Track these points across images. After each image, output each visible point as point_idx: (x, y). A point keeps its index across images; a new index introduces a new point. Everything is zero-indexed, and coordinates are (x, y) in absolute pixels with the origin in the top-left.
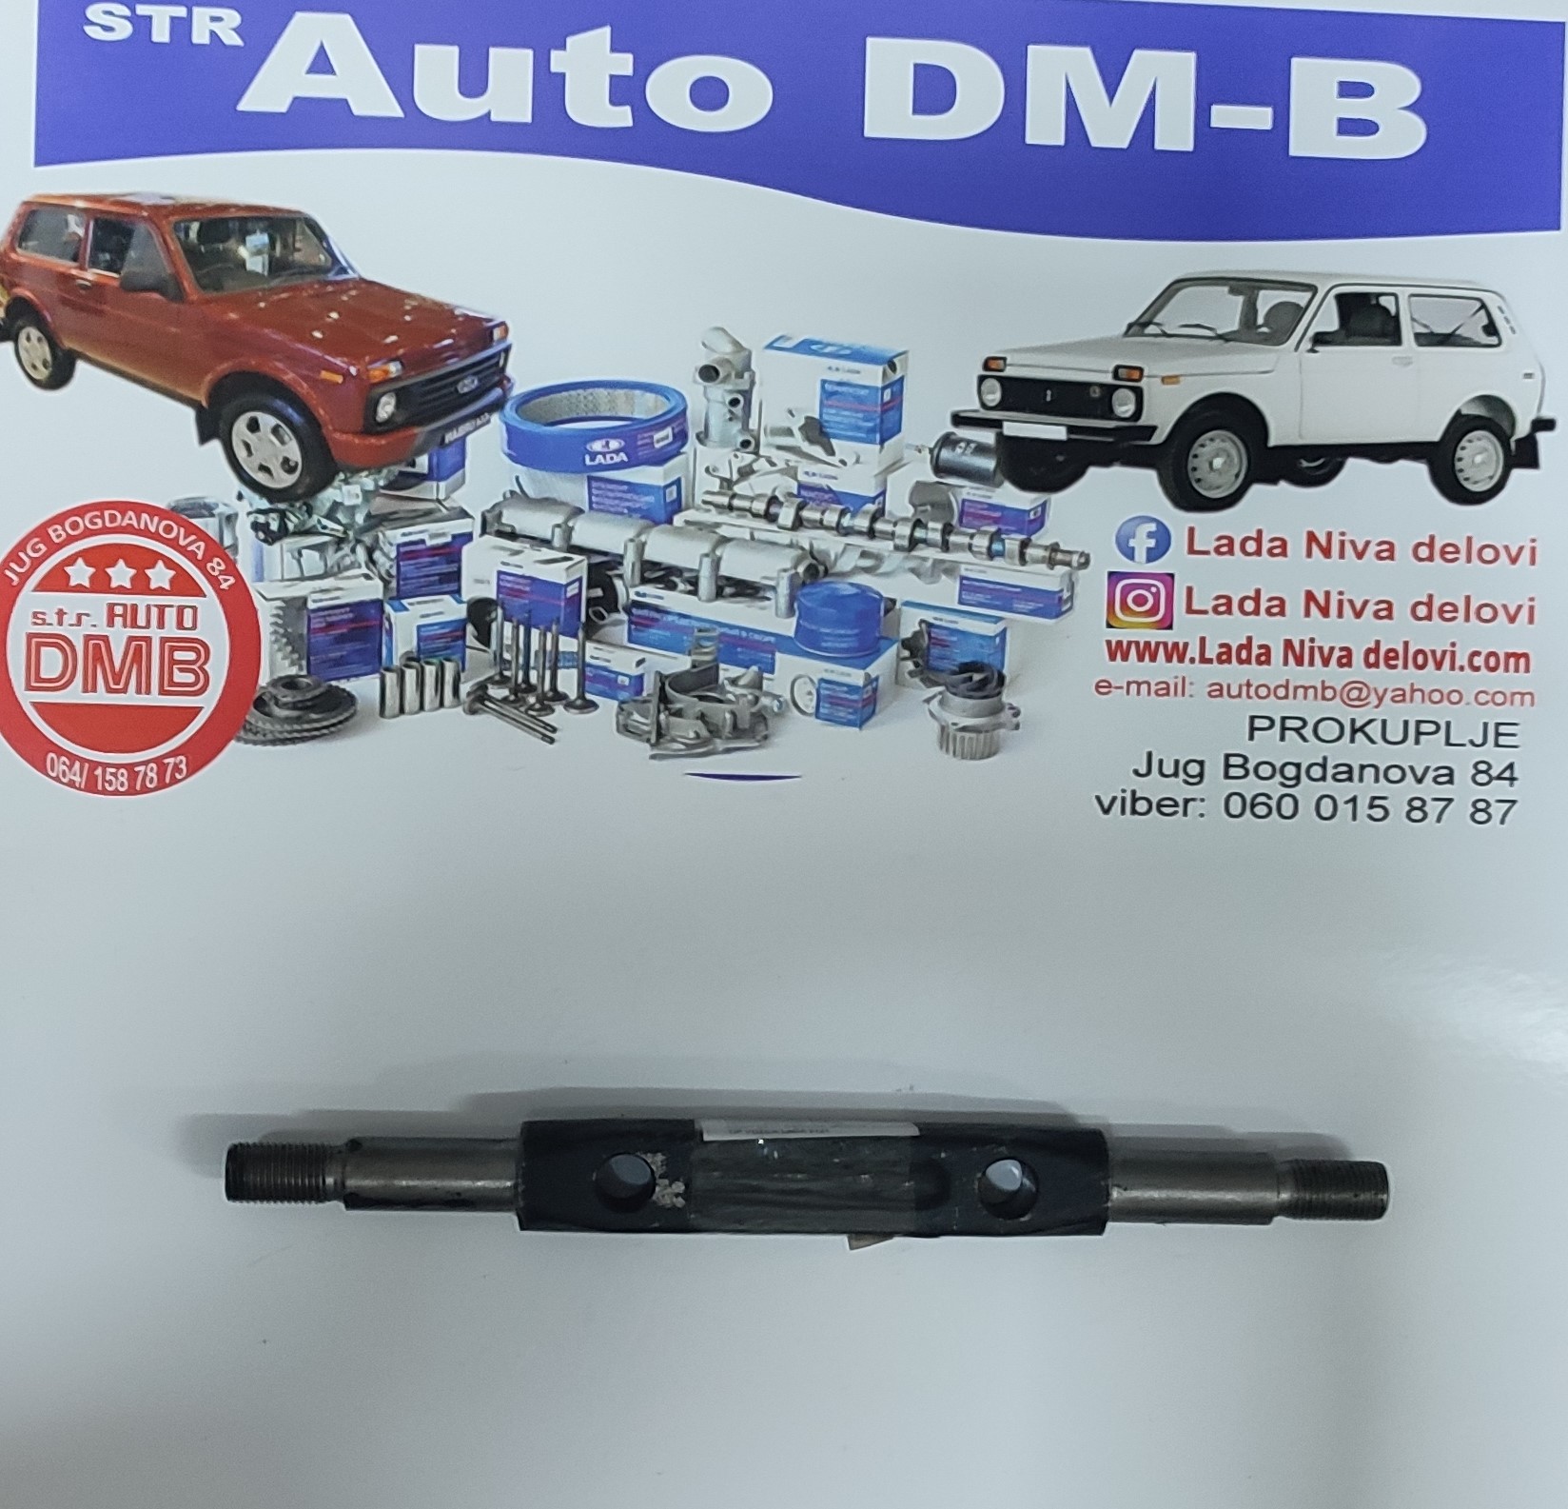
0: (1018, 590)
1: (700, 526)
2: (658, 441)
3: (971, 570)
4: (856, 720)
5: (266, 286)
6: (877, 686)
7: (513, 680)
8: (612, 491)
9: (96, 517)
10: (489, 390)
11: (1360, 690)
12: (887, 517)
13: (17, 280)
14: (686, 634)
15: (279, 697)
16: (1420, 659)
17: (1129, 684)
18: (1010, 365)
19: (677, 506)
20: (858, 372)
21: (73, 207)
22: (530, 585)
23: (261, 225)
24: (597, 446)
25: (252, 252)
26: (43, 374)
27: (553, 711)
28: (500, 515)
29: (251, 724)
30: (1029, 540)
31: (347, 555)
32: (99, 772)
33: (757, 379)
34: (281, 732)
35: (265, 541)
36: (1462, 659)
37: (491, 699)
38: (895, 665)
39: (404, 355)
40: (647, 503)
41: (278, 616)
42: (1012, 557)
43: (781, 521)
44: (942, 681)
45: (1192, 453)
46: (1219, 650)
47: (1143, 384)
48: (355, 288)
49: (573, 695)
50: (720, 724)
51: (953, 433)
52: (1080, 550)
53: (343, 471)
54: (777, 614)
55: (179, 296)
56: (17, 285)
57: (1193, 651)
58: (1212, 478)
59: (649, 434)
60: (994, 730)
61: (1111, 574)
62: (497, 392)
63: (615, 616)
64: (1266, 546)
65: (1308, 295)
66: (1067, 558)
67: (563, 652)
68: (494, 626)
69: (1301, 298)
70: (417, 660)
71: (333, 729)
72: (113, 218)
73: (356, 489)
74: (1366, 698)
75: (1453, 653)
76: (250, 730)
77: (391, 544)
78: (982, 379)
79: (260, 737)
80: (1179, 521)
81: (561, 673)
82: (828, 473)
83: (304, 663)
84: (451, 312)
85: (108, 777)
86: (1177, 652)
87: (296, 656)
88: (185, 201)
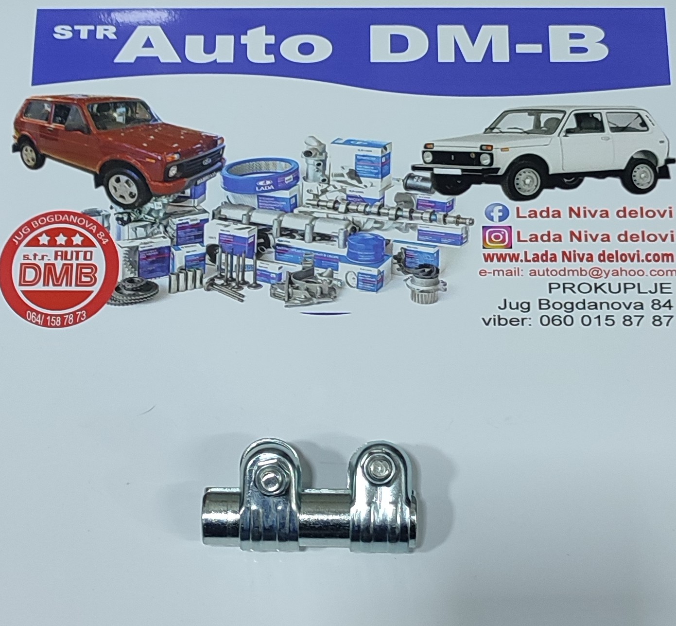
0: (443, 234)
1: (305, 213)
2: (287, 181)
3: (423, 227)
4: (374, 289)
5: (124, 127)
6: (383, 275)
7: (225, 277)
8: (267, 200)
9: (52, 217)
10: (216, 163)
11: (598, 271)
12: (385, 207)
13: (22, 128)
14: (300, 256)
15: (126, 286)
16: (624, 258)
17: (494, 271)
18: (437, 146)
19: (295, 206)
20: (371, 151)
21: (47, 101)
22: (233, 239)
23: (123, 104)
24: (261, 183)
25: (119, 115)
26: (32, 163)
27: (243, 289)
28: (220, 211)
29: (113, 297)
30: (447, 214)
31: (156, 229)
32: (49, 318)
33: (328, 155)
34: (126, 300)
35: (122, 224)
36: (643, 257)
37: (216, 285)
38: (390, 266)
39: (181, 151)
40: (282, 204)
41: (126, 254)
42: (440, 222)
43: (340, 210)
44: (412, 272)
45: (516, 178)
46: (533, 256)
47: (493, 151)
48: (161, 127)
49: (251, 282)
50: (315, 292)
51: (412, 173)
52: (470, 217)
53: (155, 197)
54: (339, 247)
55: (89, 132)
56: (23, 130)
57: (522, 257)
58: (526, 187)
59: (283, 178)
60: (435, 291)
61: (483, 227)
62: (219, 164)
63: (269, 250)
64: (551, 214)
65: (562, 115)
66: (464, 221)
67: (247, 265)
68: (218, 255)
69: (560, 116)
70: (185, 270)
71: (148, 298)
72: (62, 104)
73: (160, 203)
74: (600, 274)
75: (638, 255)
76: (113, 300)
77: (174, 224)
78: (424, 152)
79: (117, 302)
80: (512, 205)
81: (246, 273)
82: (359, 191)
83: (137, 272)
84: (200, 134)
85: (52, 320)
86: (515, 258)
87: (133, 270)
88: (92, 97)
